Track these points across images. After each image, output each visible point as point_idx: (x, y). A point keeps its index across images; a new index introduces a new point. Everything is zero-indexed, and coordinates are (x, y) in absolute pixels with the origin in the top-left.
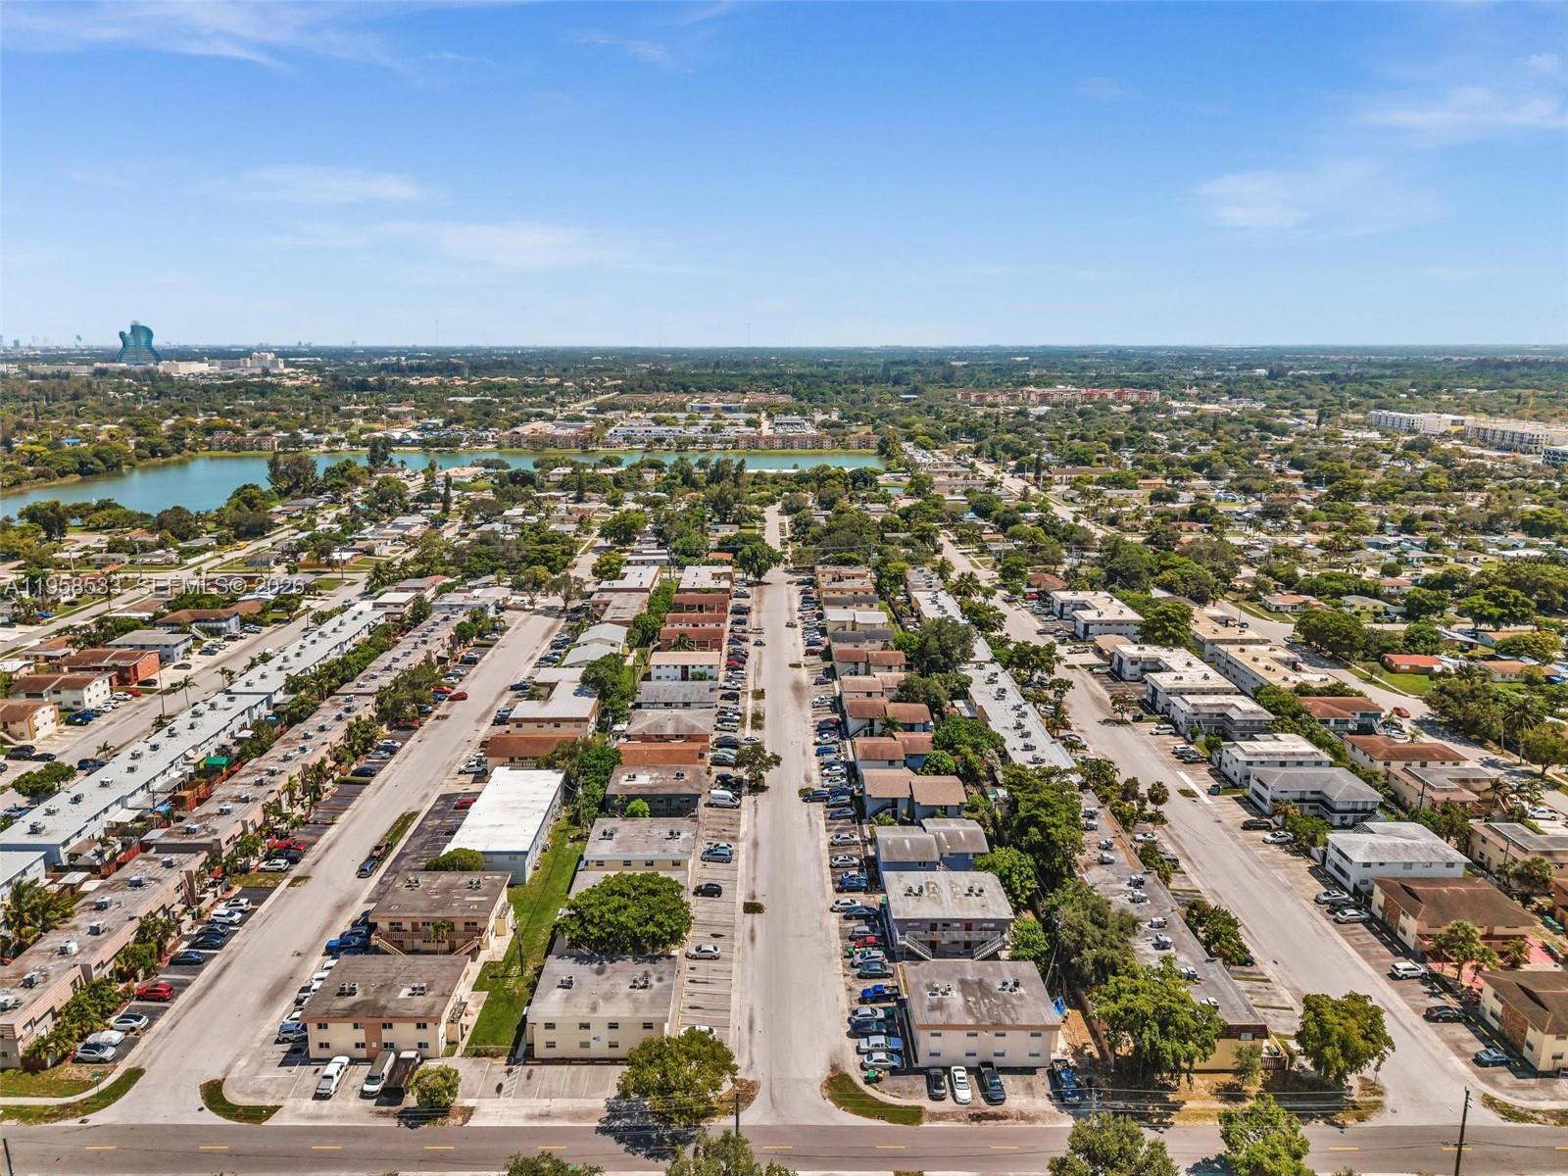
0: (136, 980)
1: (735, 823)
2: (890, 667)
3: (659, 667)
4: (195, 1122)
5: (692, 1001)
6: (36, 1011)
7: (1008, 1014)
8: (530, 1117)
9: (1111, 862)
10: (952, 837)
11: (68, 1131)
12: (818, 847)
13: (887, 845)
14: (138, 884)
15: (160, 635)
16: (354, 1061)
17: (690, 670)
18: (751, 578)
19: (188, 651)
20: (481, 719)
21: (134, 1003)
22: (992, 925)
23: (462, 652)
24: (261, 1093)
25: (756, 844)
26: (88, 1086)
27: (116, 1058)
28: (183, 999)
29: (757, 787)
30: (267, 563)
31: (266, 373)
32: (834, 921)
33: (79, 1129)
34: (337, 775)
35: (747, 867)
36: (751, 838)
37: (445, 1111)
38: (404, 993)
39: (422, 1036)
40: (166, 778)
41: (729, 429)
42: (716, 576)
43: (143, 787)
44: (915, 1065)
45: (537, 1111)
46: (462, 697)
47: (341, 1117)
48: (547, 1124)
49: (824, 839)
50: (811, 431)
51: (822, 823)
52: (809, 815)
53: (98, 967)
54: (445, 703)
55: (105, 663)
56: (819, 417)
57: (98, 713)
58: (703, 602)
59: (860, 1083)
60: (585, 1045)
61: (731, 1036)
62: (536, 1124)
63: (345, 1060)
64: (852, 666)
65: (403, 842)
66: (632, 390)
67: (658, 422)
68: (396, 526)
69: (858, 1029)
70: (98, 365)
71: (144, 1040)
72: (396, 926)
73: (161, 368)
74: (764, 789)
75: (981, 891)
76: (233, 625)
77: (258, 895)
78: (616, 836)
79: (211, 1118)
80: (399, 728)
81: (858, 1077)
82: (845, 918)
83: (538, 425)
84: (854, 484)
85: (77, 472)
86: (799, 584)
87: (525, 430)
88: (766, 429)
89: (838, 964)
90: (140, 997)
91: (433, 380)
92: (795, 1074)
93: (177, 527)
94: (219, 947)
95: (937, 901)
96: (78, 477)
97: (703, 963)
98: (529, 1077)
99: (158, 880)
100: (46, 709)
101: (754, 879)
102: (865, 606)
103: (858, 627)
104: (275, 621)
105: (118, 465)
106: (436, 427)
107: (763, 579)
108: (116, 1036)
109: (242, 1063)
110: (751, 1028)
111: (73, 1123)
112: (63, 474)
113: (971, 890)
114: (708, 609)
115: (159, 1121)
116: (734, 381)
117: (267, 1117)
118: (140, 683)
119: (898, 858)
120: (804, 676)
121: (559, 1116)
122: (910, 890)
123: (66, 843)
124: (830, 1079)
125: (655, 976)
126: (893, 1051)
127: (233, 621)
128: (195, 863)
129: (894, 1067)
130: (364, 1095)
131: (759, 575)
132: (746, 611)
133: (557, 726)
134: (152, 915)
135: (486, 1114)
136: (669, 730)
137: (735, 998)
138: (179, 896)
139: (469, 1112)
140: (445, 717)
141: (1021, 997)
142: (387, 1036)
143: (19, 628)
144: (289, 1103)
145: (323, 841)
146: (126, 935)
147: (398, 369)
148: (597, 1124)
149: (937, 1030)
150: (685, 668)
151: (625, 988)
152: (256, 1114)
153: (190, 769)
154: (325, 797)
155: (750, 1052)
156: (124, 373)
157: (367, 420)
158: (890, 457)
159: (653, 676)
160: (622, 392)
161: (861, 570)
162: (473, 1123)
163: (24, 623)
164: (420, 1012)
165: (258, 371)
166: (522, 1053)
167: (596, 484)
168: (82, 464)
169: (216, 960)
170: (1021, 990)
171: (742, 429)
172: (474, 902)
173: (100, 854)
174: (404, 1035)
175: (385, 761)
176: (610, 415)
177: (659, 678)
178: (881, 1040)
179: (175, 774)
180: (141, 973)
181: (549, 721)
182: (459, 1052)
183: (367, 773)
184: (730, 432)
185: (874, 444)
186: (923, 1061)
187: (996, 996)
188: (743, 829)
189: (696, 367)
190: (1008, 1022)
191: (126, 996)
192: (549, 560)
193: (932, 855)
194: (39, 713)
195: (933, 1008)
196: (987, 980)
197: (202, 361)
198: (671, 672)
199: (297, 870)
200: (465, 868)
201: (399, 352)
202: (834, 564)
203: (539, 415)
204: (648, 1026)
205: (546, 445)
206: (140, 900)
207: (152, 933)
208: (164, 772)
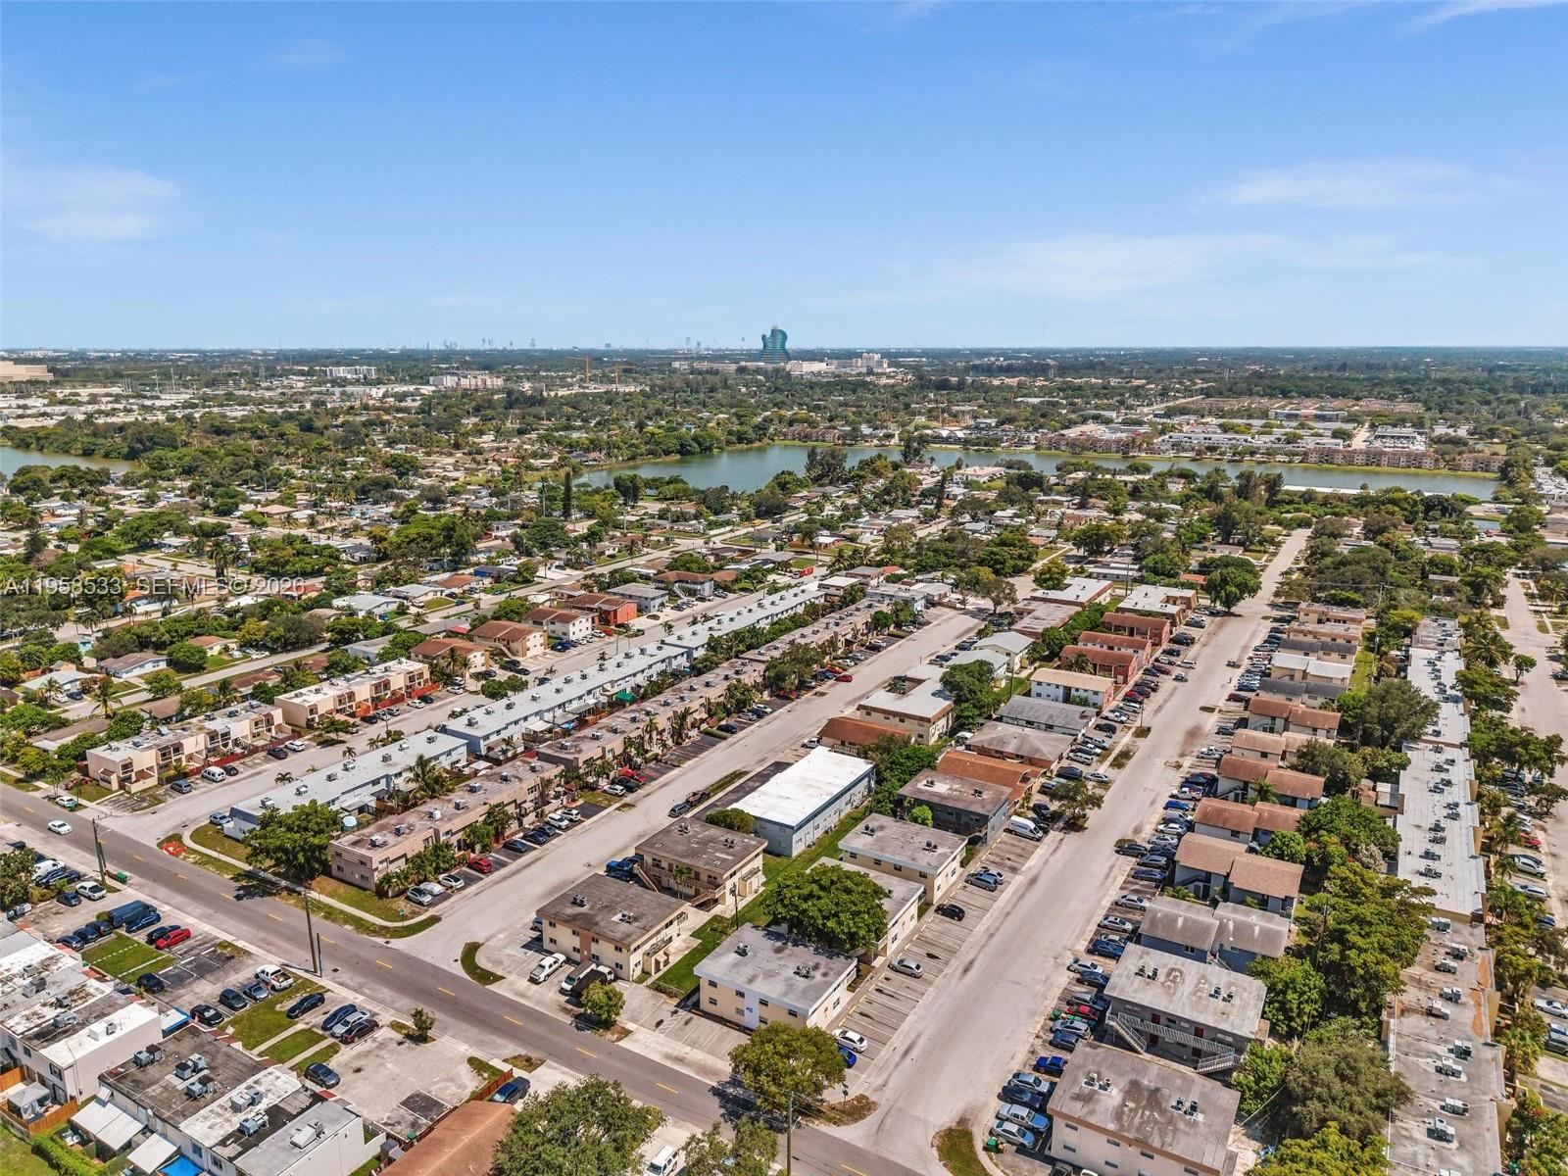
0: (473, 851)
1: (1024, 856)
2: (1315, 730)
3: (1039, 684)
4: (446, 968)
5: (866, 1009)
6: (392, 853)
7: (1163, 1134)
8: (668, 1057)
9: (1444, 1017)
10: (1242, 929)
11: (376, 946)
12: (1099, 902)
13: (1154, 917)
14: (505, 779)
15: (648, 590)
16: (569, 961)
17: (1073, 692)
18: (1219, 607)
19: (662, 605)
20: (850, 703)
21: (465, 869)
22: (1230, 1039)
23: (874, 639)
24: (498, 963)
25: (1033, 881)
26: (404, 918)
27: (431, 905)
28: (497, 875)
29: (1075, 825)
30: (766, 540)
31: (870, 372)
32: (1064, 979)
33: (382, 947)
34: (704, 726)
35: (1008, 901)
36: (1030, 876)
37: (608, 1025)
38: (617, 918)
39: (618, 957)
40: (582, 703)
41: (1310, 440)
42: (1169, 600)
43: (559, 706)
44: (1047, 1152)
45: (675, 1054)
46: (847, 679)
47: (539, 1002)
48: (676, 1067)
49: (1114, 894)
50: (1419, 446)
51: (1121, 879)
52: (1112, 867)
53: (447, 833)
54: (832, 681)
55: (596, 606)
56: (1440, 430)
57: (574, 644)
58: (1135, 625)
59: (979, 1145)
60: (740, 1012)
61: (882, 1053)
62: (668, 1064)
63: (562, 958)
64: (1269, 721)
65: (721, 794)
66: (1221, 394)
67: (1225, 429)
68: (889, 518)
69: (1009, 1094)
70: (743, 363)
71: (454, 898)
72: (657, 864)
73: (788, 367)
74: (1080, 828)
75: (1230, 996)
76: (708, 588)
77: (588, 811)
78: (879, 834)
79: (458, 970)
80: (779, 696)
81: (980, 1139)
82: (1078, 980)
83: (1091, 428)
84: (1426, 513)
85: (678, 452)
86: (1276, 620)
87: (1072, 433)
88: (1361, 439)
89: (1038, 1023)
90: (470, 866)
91: (1013, 381)
92: (918, 1112)
93: (715, 503)
94: (541, 844)
95: (1169, 992)
96: (678, 456)
97: (901, 978)
98: (686, 1023)
99: (520, 780)
100: (538, 634)
101: (1008, 914)
102: (1335, 655)
103: (1309, 679)
104: (744, 590)
105: (709, 448)
106: (989, 427)
107: (1234, 609)
108: (437, 889)
109: (501, 936)
110: (906, 1052)
111: (381, 941)
112: (667, 453)
113: (1217, 992)
114: (1139, 633)
115: (428, 959)
116: (1352, 386)
117: (492, 982)
118: (618, 626)
119: (1160, 934)
120: (1211, 722)
121: (689, 1065)
122: (1142, 970)
123: (486, 737)
124: (950, 1130)
125: (822, 970)
126: (1032, 1129)
127: (707, 585)
128: (552, 771)
129: (1023, 1145)
130: (562, 991)
131: (1230, 601)
132: (1187, 641)
133: (902, 721)
134: (501, 805)
135: (636, 1041)
136: (1010, 749)
137: (910, 1019)
138: (532, 796)
139: (626, 1033)
140: (822, 694)
141: (1195, 1124)
142: (595, 948)
143: (569, 571)
144: (511, 978)
145: (662, 780)
146: (477, 815)
147: (990, 370)
148: (715, 1084)
149: (1075, 1123)
150: (1068, 689)
151: (790, 972)
152: (487, 977)
153: (604, 700)
154: (687, 742)
155: (890, 1075)
156: (758, 371)
157: (929, 418)
158: (1511, 483)
159: (1033, 693)
160: (1208, 396)
161: (1361, 613)
162: (624, 1044)
163: (572, 568)
164: (618, 936)
165: (864, 370)
166: (690, 1002)
167: (1106, 490)
168: (682, 446)
169: (534, 853)
170: (1199, 1117)
171: (1325, 440)
172: (719, 859)
173: (504, 752)
174: (604, 949)
175: (751, 722)
176: (1176, 420)
177: (1039, 695)
178: (1023, 1112)
179: (591, 701)
180: (478, 847)
181: (895, 714)
182: (649, 981)
183: (730, 730)
184: (1309, 443)
185: (1495, 466)
186: (1056, 1151)
187: (1163, 1112)
188: (1030, 863)
189: (1315, 369)
190: (1156, 1143)
191: (462, 861)
192: (997, 562)
193: (1204, 942)
194: (531, 637)
195: (1078, 1097)
196: (1165, 1092)
197: (822, 361)
198: (1052, 691)
199: (629, 798)
200: (730, 827)
201: (1003, 353)
202: (1327, 602)
203: (1096, 418)
204: (793, 1014)
205: (1084, 448)
206: (500, 791)
207: (496, 819)
208: (580, 698)
